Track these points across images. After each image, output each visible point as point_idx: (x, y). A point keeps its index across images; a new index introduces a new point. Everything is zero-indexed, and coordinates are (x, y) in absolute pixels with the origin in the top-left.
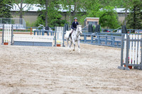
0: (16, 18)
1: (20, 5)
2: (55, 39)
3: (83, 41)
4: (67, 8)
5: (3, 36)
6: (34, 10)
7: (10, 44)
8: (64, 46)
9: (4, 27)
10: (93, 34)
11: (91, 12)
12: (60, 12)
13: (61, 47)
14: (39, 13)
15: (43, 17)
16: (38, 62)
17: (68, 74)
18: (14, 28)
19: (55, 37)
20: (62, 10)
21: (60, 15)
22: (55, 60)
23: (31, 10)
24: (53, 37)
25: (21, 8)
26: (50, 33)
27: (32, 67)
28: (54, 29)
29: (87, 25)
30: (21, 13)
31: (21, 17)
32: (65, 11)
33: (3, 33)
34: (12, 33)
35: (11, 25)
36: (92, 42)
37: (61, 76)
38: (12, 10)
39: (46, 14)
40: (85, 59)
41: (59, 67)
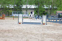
0: (24, 11)
1: (26, 5)
2: (42, 21)
3: (56, 22)
4: (48, 7)
5: (18, 20)
6: (32, 8)
7: (21, 23)
8: (46, 24)
9: (19, 16)
10: (60, 19)
11: (59, 8)
12: (45, 9)
13: (45, 25)
14: (35, 9)
15: (36, 11)
16: (35, 32)
17: (49, 38)
18: (23, 16)
19: (42, 20)
20: (45, 8)
21: (44, 10)
22: (43, 31)
23: (31, 8)
24: (41, 20)
25: (27, 7)
26: (40, 19)
27: (32, 34)
28: (42, 17)
29: (57, 15)
30: (27, 9)
31: (27, 11)
32: (47, 8)
33: (19, 18)
34: (22, 19)
35: (22, 15)
36: (60, 22)
37: (45, 38)
38: (22, 8)
39: (38, 9)
40: (57, 30)
41: (44, 34)
